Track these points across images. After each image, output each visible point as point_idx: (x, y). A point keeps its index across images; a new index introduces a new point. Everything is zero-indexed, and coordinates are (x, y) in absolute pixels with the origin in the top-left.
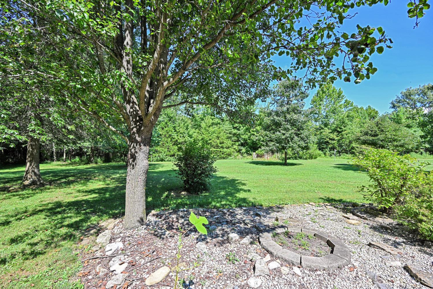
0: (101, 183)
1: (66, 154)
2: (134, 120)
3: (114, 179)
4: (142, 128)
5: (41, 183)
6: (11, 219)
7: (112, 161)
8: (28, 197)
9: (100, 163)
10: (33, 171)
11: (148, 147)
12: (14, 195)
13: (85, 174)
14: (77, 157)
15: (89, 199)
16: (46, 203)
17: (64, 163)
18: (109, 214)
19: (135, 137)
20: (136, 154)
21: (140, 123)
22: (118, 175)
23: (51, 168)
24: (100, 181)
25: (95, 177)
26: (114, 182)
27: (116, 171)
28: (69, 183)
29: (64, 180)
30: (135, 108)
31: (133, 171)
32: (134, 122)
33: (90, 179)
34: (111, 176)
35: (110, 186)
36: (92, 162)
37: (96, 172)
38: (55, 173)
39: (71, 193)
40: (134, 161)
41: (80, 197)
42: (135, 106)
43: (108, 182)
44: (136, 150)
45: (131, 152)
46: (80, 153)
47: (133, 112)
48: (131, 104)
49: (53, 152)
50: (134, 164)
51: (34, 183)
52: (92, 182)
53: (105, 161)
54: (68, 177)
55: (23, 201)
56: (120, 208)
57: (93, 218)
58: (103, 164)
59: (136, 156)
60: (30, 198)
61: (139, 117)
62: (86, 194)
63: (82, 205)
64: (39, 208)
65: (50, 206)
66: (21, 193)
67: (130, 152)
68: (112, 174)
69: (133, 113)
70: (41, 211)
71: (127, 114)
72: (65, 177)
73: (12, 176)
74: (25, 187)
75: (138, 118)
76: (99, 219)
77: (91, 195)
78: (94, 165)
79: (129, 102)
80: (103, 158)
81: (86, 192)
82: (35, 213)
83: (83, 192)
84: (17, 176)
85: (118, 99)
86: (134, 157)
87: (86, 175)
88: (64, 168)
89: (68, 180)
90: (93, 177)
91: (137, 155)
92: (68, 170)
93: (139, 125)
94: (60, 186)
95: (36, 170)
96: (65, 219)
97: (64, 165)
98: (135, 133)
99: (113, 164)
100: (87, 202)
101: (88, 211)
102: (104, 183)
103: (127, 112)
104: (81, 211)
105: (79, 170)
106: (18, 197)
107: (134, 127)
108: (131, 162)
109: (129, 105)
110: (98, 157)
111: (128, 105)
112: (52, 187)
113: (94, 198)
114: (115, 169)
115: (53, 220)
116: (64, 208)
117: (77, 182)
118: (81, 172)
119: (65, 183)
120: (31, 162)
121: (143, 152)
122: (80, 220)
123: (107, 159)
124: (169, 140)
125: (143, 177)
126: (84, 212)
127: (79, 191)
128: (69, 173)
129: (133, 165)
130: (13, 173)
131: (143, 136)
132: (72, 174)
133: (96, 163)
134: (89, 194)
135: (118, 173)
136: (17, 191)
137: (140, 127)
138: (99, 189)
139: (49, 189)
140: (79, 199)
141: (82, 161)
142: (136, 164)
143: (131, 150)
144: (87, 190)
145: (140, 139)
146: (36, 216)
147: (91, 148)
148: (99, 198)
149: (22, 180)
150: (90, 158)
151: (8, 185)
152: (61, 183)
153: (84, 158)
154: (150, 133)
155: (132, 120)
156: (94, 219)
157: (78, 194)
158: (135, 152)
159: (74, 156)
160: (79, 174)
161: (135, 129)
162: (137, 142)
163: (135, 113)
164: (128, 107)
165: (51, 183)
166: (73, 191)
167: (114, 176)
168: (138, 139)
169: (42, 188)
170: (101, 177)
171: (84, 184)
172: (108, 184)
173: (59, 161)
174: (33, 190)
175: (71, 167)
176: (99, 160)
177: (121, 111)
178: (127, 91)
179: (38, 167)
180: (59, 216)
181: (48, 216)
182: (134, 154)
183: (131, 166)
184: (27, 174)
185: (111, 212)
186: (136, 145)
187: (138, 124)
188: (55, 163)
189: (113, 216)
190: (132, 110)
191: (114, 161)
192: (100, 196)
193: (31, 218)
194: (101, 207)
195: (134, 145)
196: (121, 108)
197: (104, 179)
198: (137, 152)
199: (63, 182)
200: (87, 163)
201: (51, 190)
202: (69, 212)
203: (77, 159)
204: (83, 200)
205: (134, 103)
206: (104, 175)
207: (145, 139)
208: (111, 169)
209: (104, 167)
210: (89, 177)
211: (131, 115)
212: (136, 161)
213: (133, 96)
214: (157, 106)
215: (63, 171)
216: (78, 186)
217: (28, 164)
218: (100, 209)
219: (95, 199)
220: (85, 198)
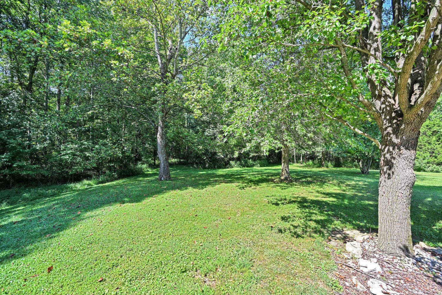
0: (336, 188)
1: (302, 157)
2: (388, 117)
3: (349, 185)
4: (403, 127)
5: (290, 180)
6: (279, 202)
7: (343, 166)
8: (285, 189)
9: (330, 167)
10: (286, 170)
11: (413, 151)
12: (277, 186)
13: (319, 176)
14: (310, 160)
15: (329, 202)
16: (296, 196)
17: (301, 165)
18: (353, 224)
19: (391, 139)
20: (393, 161)
21: (398, 121)
22: (353, 183)
23: (294, 168)
24: (335, 185)
25: (329, 181)
26: (350, 189)
27: (349, 177)
28: (309, 183)
29: (304, 180)
30: (389, 102)
31: (389, 182)
32: (387, 120)
33: (325, 182)
34: (345, 182)
35: (347, 193)
36: (323, 166)
37: (329, 175)
38: (297, 173)
39: (313, 193)
40: (390, 169)
41: (320, 198)
42: (389, 99)
43: (344, 188)
44: (394, 156)
45: (385, 158)
46: (312, 157)
47: (386, 107)
48: (382, 99)
49: (294, 155)
50: (391, 172)
51: (286, 179)
52: (327, 185)
53: (335, 166)
54: (307, 177)
55: (283, 191)
56: (365, 221)
57: (336, 222)
58: (334, 169)
59: (393, 163)
60: (286, 190)
61: (396, 112)
62: (324, 196)
63: (324, 206)
64: (293, 199)
65: (299, 199)
66: (280, 184)
67: (382, 158)
68: (346, 180)
69: (386, 110)
70: (295, 202)
71: (378, 112)
72: (305, 177)
73: (274, 172)
74: (281, 181)
75: (393, 115)
76: (343, 225)
77: (329, 197)
78: (325, 169)
79: (379, 97)
80: (334, 163)
81: (324, 194)
82: (291, 202)
83: (321, 193)
84: (276, 172)
85: (365, 98)
86: (390, 164)
87: (320, 178)
88: (302, 169)
89: (308, 180)
90: (327, 180)
91: (395, 162)
92: (305, 171)
93: (396, 123)
94: (302, 183)
95: (287, 170)
96: (312, 214)
97: (302, 167)
98: (390, 134)
99: (345, 169)
100: (327, 204)
101: (329, 213)
102: (339, 188)
103: (377, 110)
104: (324, 211)
105: (313, 172)
106: (279, 187)
107: (388, 127)
108: (385, 170)
109: (380, 100)
110: (328, 161)
111: (377, 101)
112: (297, 184)
113: (332, 201)
114: (349, 175)
115: (303, 212)
116: (309, 204)
117: (314, 183)
118: (316, 174)
119: (305, 182)
120: (284, 162)
121: (405, 159)
122: (324, 219)
123: (338, 164)
124: (434, 138)
125: (407, 192)
126: (326, 213)
127: (318, 192)
128: (306, 174)
129: (389, 175)
130: (274, 170)
131: (404, 137)
132: (309, 175)
133: (327, 167)
134: (327, 196)
135: (353, 180)
136: (278, 183)
137: (398, 126)
138: (336, 194)
139: (296, 185)
140: (319, 199)
141: (315, 164)
142: (393, 173)
143: (384, 155)
144: (324, 192)
145: (399, 141)
146: (291, 205)
147: (322, 152)
148: (338, 203)
149: (279, 175)
150: (321, 162)
151: (273, 178)
152: (303, 182)
153: (316, 161)
154: (416, 132)
155: (385, 118)
156: (337, 224)
157: (318, 194)
158: (391, 158)
159: (308, 159)
160: (314, 176)
161: (390, 130)
162: (394, 145)
163: (388, 108)
164: (378, 104)
165: (296, 180)
166: (313, 191)
167: (349, 183)
168: (396, 141)
169: (291, 184)
170: (335, 182)
171: (321, 186)
172: (344, 191)
173: (298, 163)
174: (286, 184)
175: (306, 169)
176: (329, 164)
177: (370, 110)
178: (376, 84)
179: (288, 167)
180: (307, 210)
181: (300, 208)
182: (390, 161)
183: (386, 176)
184: (282, 171)
185: (354, 222)
186: (394, 149)
187: (395, 121)
188: (295, 164)
189: (358, 227)
190: (383, 106)
191: (345, 166)
192: (339, 201)
193: (289, 205)
194: (342, 214)
195: (389, 149)
196: (369, 106)
197: (339, 184)
198: (394, 158)
199: (304, 181)
200: (319, 167)
201: (297, 186)
202: (314, 209)
203: (311, 162)
204: (323, 201)
205: (386, 96)
206: (338, 180)
207: (408, 141)
208: (344, 175)
209: (336, 172)
210: (323, 180)
211: (383, 113)
212: (393, 170)
213: (385, 89)
214: (434, 91)
215: (301, 171)
216: (316, 187)
217: (283, 164)
218: (341, 215)
219: (334, 203)
220: (325, 199)
